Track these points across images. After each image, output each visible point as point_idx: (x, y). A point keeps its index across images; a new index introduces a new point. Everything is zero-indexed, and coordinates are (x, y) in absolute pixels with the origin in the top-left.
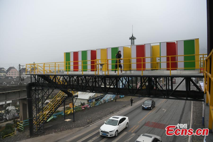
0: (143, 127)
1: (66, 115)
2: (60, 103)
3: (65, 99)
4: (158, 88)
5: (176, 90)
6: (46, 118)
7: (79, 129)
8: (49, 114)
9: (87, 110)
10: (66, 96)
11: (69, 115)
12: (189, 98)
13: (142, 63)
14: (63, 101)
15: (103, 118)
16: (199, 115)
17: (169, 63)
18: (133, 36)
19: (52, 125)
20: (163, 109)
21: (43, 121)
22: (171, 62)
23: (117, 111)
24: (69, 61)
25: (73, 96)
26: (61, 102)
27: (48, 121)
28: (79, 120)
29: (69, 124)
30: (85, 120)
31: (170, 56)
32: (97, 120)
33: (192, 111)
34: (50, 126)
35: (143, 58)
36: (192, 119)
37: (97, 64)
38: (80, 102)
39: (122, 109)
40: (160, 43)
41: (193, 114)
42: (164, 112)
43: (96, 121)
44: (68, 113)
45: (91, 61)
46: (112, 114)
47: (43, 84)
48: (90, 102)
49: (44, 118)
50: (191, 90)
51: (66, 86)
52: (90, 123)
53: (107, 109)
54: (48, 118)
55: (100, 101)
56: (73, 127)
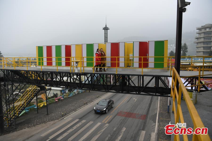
0: (116, 117)
1: (39, 108)
2: (32, 97)
3: (38, 93)
4: (131, 85)
5: (147, 86)
6: (18, 113)
7: (53, 123)
8: (21, 108)
9: (60, 101)
10: (38, 90)
11: (41, 108)
12: (157, 94)
13: (117, 62)
14: (35, 94)
15: (77, 110)
16: (165, 103)
17: (142, 63)
18: (106, 27)
19: (24, 120)
20: (134, 99)
21: (15, 117)
22: (143, 63)
23: (91, 102)
24: (42, 56)
25: (46, 89)
26: (34, 95)
27: (19, 116)
28: (52, 113)
29: (42, 117)
30: (59, 112)
31: (142, 57)
32: (72, 112)
33: (159, 100)
34: (22, 121)
35: (117, 58)
36: (159, 107)
37: (72, 62)
38: (53, 93)
39: (96, 99)
40: (133, 42)
41: (160, 102)
42: (135, 101)
43: (70, 114)
44: (41, 106)
45: (66, 58)
46: (86, 105)
47: (13, 79)
48: (63, 92)
49: (16, 113)
50: (159, 86)
51: (39, 82)
52: (65, 116)
53: (80, 100)
54: (19, 113)
55: (74, 92)
56: (47, 121)
